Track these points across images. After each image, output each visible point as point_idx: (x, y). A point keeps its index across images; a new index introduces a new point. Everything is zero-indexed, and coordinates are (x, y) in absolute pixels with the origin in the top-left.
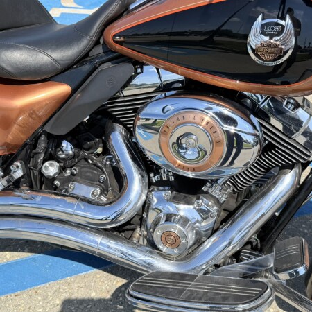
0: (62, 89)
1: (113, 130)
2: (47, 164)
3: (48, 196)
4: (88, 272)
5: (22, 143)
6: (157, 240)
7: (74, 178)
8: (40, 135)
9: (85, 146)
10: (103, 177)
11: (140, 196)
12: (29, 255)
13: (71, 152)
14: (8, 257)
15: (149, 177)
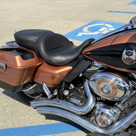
0: (70, 68)
1: (85, 81)
2: (65, 91)
3: (64, 101)
4: (78, 131)
5: (57, 84)
6: (97, 121)
7: (73, 96)
8: (63, 82)
9: (77, 86)
10: (82, 97)
11: (92, 105)
12: (60, 122)
13: (73, 88)
14: (53, 122)
15: (96, 99)
